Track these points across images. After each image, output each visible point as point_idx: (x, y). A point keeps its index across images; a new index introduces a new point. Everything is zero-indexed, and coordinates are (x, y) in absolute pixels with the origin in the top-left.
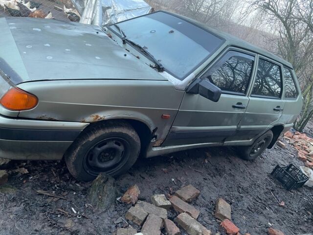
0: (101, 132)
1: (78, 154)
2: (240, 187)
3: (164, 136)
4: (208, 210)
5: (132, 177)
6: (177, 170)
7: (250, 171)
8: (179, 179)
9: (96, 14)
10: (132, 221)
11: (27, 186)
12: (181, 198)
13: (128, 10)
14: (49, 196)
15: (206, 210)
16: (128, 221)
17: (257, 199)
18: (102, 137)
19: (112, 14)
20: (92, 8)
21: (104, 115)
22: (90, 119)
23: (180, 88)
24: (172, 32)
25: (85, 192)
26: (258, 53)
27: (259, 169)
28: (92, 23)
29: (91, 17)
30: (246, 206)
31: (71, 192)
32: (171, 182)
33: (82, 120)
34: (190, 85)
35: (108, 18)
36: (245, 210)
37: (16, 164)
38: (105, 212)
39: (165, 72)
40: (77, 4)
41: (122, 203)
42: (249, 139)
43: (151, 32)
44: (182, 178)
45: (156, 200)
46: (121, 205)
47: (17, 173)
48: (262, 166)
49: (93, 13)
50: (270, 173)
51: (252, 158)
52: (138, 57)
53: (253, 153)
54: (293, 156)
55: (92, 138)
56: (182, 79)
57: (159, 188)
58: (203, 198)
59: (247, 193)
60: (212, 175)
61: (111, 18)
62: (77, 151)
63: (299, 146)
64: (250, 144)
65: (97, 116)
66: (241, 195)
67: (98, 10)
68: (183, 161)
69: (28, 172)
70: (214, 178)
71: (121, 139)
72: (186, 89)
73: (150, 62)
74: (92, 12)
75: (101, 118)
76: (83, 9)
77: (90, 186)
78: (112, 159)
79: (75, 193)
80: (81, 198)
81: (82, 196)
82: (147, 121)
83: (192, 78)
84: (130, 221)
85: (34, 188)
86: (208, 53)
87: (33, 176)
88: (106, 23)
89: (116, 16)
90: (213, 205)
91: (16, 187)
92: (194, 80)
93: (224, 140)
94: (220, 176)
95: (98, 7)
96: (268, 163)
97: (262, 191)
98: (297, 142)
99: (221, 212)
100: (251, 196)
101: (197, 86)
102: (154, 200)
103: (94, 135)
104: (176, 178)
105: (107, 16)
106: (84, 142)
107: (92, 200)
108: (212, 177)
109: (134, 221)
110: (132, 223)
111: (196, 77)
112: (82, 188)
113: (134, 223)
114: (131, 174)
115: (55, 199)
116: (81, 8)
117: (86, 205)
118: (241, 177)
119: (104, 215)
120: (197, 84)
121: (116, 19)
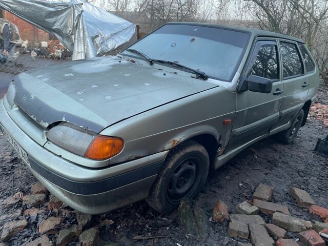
0: (178, 156)
1: (161, 186)
2: (299, 171)
3: (226, 143)
4: (289, 203)
5: (205, 195)
6: (238, 174)
7: (296, 153)
8: (245, 182)
9: (87, 46)
10: (238, 237)
11: (121, 237)
12: (261, 199)
13: (115, 34)
14: (147, 239)
15: (288, 204)
16: (233, 238)
17: (321, 178)
18: (179, 160)
19: (101, 41)
20: (82, 42)
21: (180, 138)
22: (169, 146)
23: (232, 89)
24: (193, 40)
25: (176, 223)
26: (277, 37)
27: (302, 149)
28: (86, 56)
29: (83, 50)
30: (316, 188)
31: (164, 228)
32: (240, 188)
33: (162, 149)
34: (239, 84)
35: (99, 47)
36: (318, 192)
37: (97, 218)
38: (208, 237)
39: (209, 79)
40: (65, 41)
41: (216, 223)
42: (287, 122)
43: (172, 46)
44: (248, 180)
45: (243, 209)
46: (216, 225)
47: (104, 227)
48: (303, 145)
49: (84, 45)
50: (313, 149)
51: (291, 140)
52: (175, 73)
53: (291, 134)
54: (321, 127)
55: (171, 165)
56: (230, 81)
57: (234, 197)
58: (277, 192)
59: (309, 175)
60: (269, 168)
61: (101, 46)
62: (160, 183)
63: (320, 116)
64: (289, 127)
65: (174, 141)
66: (305, 178)
67: (88, 41)
68: (237, 164)
69: (114, 222)
70: (272, 170)
71: (193, 158)
72: (237, 89)
73: (189, 75)
74: (82, 45)
75: (178, 142)
76: (73, 44)
77: (177, 216)
78: (188, 181)
79: (168, 228)
80: (176, 231)
81: (177, 228)
82: (213, 132)
83: (238, 77)
84: (236, 238)
85: (129, 236)
86: (241, 50)
87: (120, 224)
88: (98, 53)
89: (105, 43)
90: (290, 196)
91: (112, 241)
92: (240, 78)
93: (270, 130)
94: (276, 167)
95: (87, 39)
96: (306, 140)
97: (319, 169)
98: (317, 113)
99: (304, 201)
100: (313, 176)
101: (246, 83)
102: (242, 210)
103: (172, 162)
104: (243, 183)
105: (97, 45)
106: (165, 172)
107: (189, 229)
108: (270, 170)
109: (240, 236)
110: (239, 239)
111: (241, 74)
112: (170, 221)
113: (241, 239)
114: (203, 192)
115: (156, 241)
116: (70, 44)
117: (186, 236)
118: (293, 161)
119: (210, 240)
120: (245, 81)
121: (107, 46)
